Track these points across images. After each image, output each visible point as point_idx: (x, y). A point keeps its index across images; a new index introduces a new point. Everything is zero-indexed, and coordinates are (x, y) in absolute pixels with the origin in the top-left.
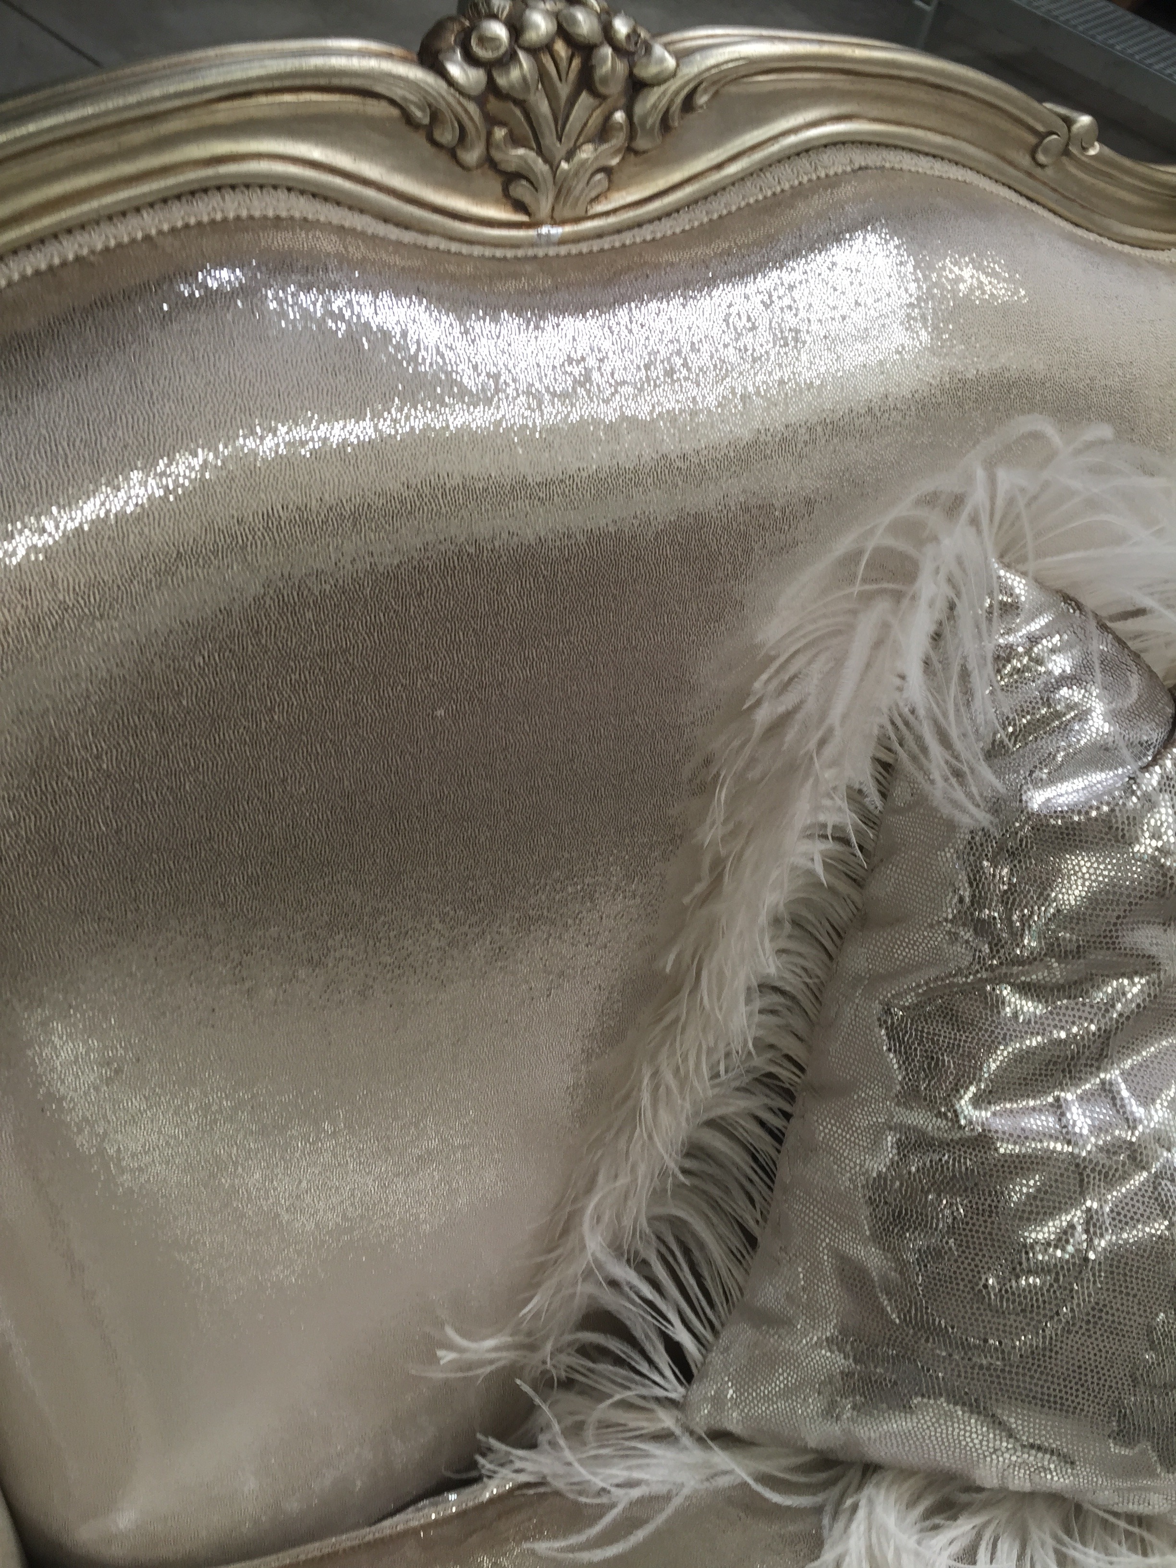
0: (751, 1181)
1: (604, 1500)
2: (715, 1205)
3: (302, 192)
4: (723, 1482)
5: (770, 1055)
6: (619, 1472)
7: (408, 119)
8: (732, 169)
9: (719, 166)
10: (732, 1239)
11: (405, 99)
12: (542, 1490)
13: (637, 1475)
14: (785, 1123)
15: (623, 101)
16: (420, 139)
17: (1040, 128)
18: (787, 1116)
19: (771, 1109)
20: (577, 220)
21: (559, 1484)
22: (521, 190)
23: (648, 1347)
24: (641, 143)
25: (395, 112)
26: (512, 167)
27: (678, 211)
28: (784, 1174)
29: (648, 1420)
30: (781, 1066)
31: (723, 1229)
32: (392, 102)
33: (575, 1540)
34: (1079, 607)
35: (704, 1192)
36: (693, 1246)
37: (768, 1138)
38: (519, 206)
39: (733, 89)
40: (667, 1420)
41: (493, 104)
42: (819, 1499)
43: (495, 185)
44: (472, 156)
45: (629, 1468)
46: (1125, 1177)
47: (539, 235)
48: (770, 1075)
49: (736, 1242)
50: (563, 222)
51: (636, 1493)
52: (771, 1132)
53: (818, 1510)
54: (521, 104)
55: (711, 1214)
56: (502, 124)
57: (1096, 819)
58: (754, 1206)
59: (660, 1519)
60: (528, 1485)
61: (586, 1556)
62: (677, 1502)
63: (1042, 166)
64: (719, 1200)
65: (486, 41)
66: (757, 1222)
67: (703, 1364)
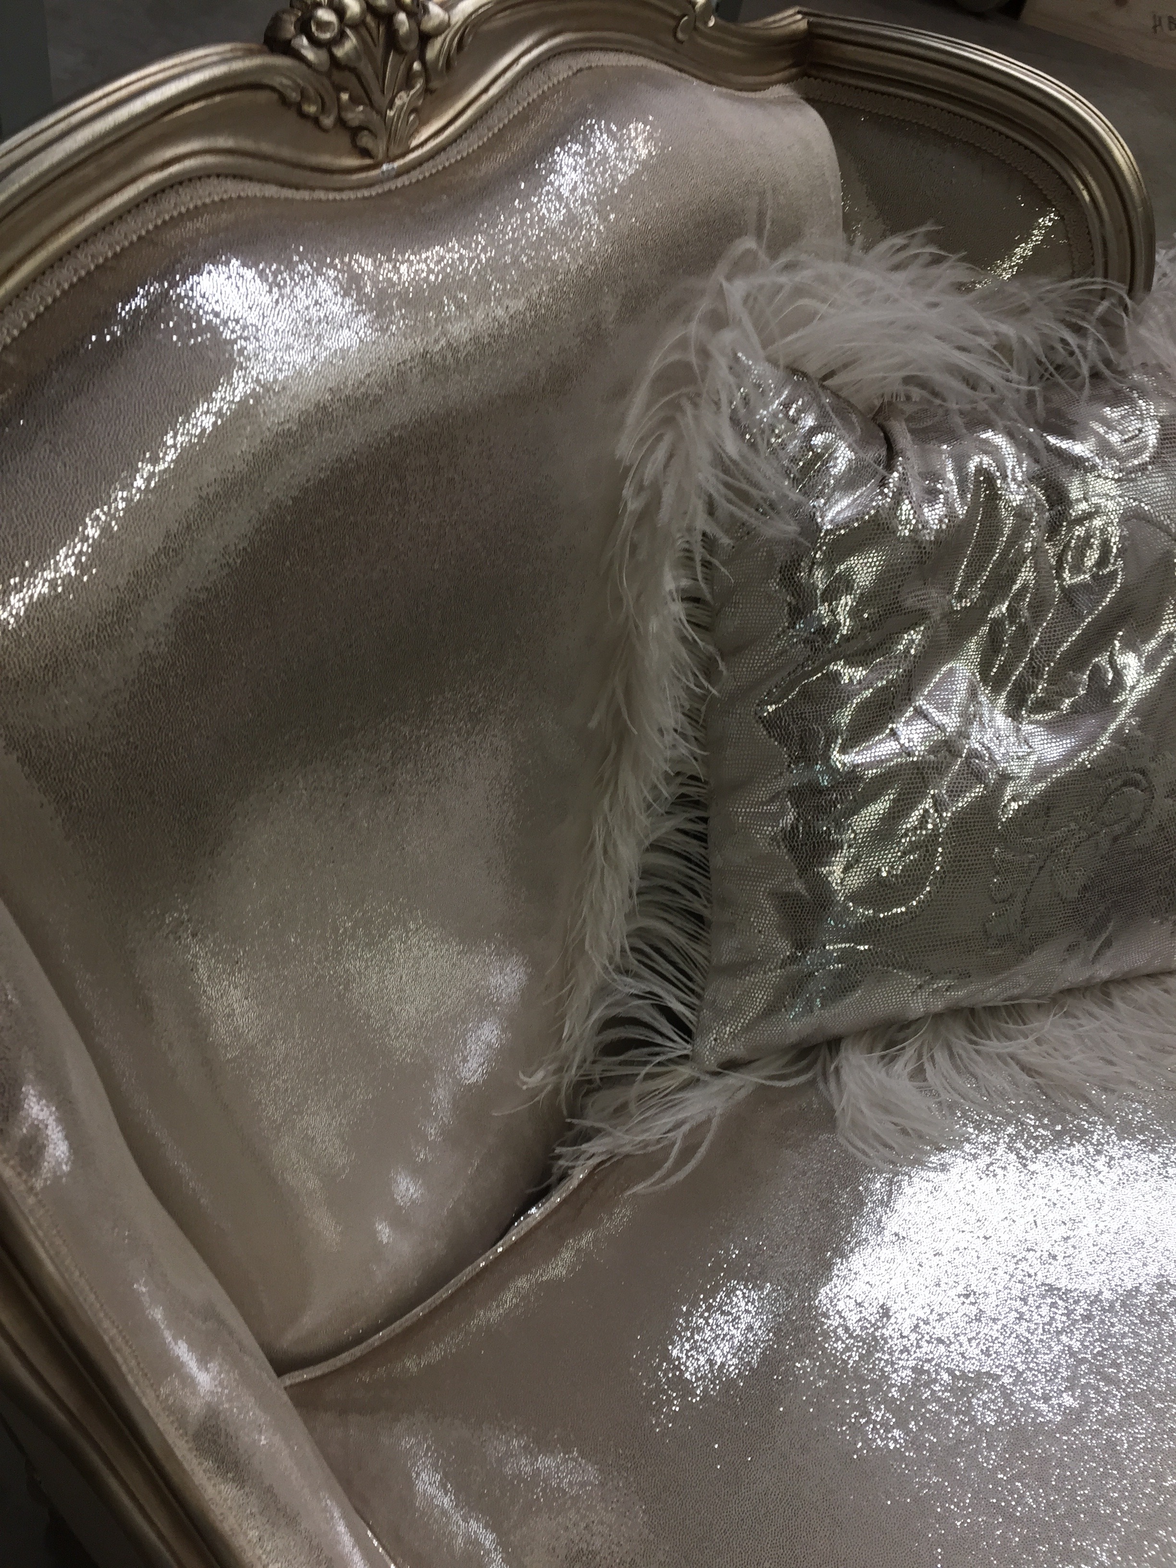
0: (691, 878)
1: (665, 1142)
2: (666, 908)
3: (227, 176)
4: (742, 1094)
5: (679, 780)
6: (667, 1120)
7: (284, 100)
8: (494, 90)
9: (486, 90)
10: (689, 926)
11: (281, 84)
12: (615, 1159)
13: (681, 1116)
14: (704, 826)
15: (417, 53)
16: (291, 116)
17: (677, 13)
18: (705, 820)
19: (691, 820)
20: (403, 155)
21: (627, 1149)
22: (365, 140)
23: (656, 1025)
24: (435, 84)
25: (275, 96)
26: (355, 123)
27: (465, 132)
28: (717, 862)
29: (673, 1079)
30: (688, 785)
31: (679, 922)
32: (273, 89)
33: (658, 1174)
34: (804, 375)
35: (657, 903)
36: (661, 945)
37: (695, 842)
38: (365, 153)
39: (485, 27)
40: (685, 1072)
41: (337, 76)
42: (808, 1076)
43: (344, 140)
44: (328, 121)
45: (673, 1115)
46: (949, 766)
47: (383, 172)
48: (683, 795)
49: (690, 927)
50: (394, 160)
51: (686, 1128)
52: (695, 837)
53: (812, 1083)
54: (354, 70)
55: (666, 915)
56: (345, 90)
57: (869, 521)
58: (699, 896)
59: (710, 1137)
60: (603, 1162)
61: (673, 1180)
62: (715, 1122)
63: (682, 42)
64: (669, 903)
65: (323, 26)
66: (705, 906)
67: (698, 1022)
